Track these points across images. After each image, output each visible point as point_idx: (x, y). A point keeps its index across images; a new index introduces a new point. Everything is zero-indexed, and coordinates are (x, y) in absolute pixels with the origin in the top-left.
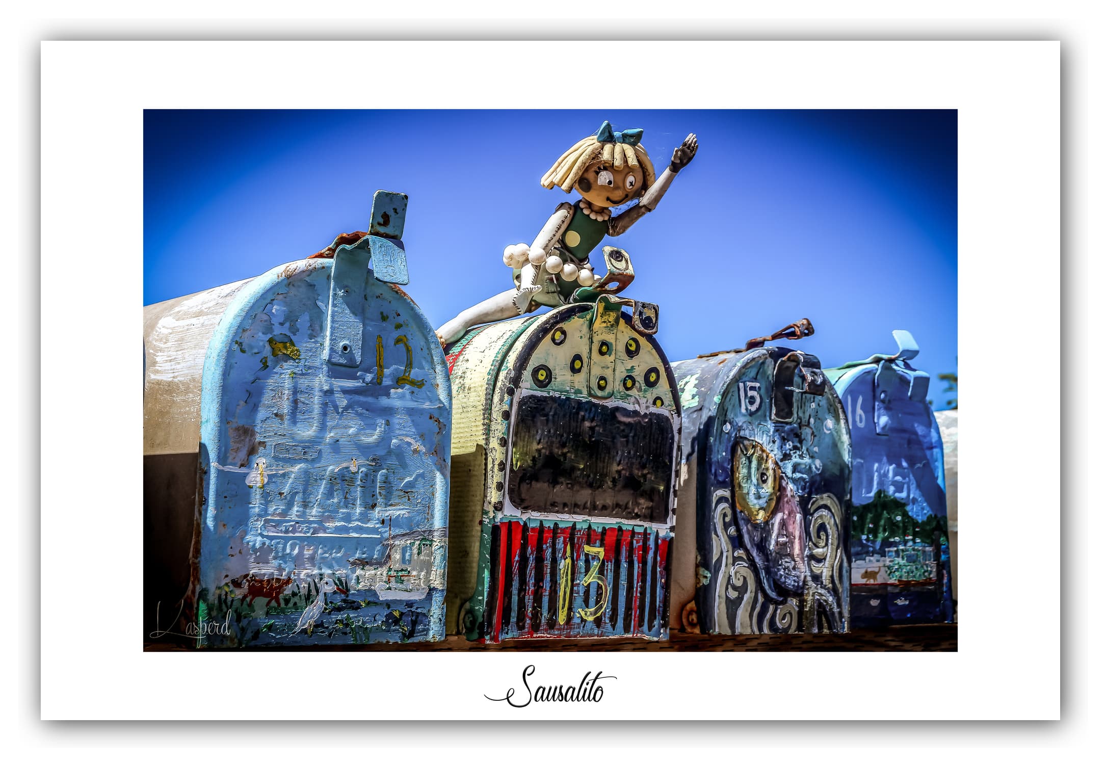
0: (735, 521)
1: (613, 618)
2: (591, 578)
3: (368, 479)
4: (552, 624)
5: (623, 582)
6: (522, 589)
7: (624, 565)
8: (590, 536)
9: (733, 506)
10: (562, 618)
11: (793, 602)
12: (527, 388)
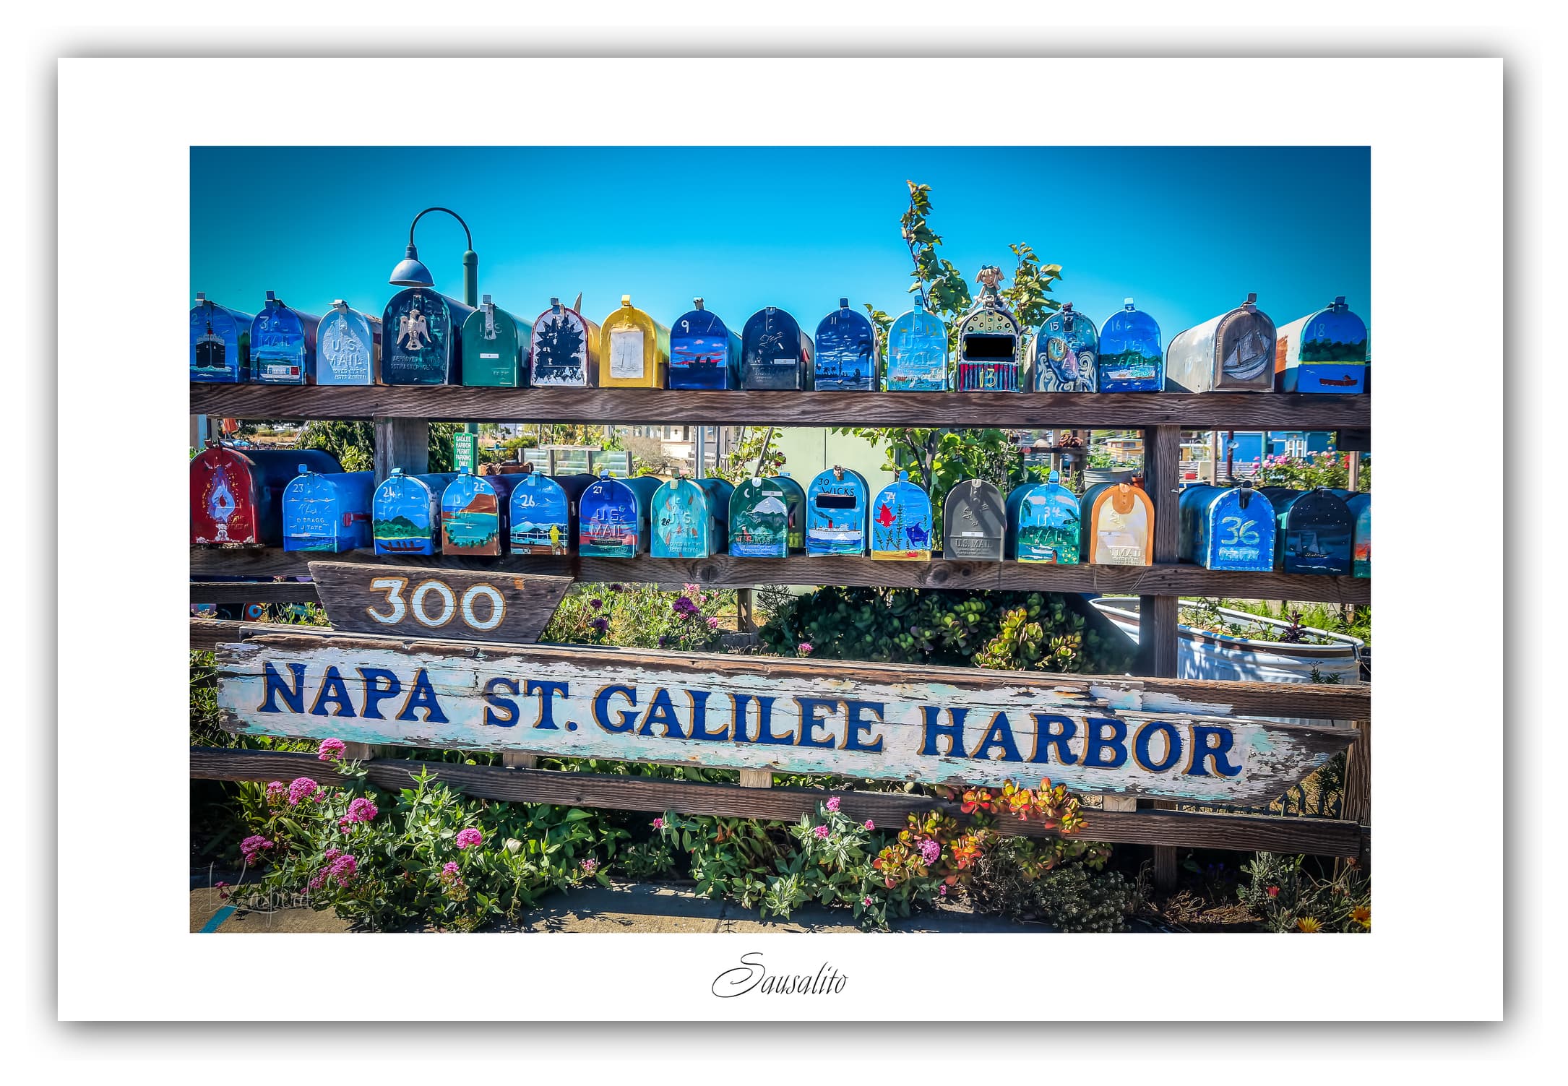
0: (1048, 361)
1: (999, 386)
2: (991, 376)
3: (925, 356)
4: (978, 387)
5: (1001, 378)
6: (969, 378)
7: (1001, 373)
8: (989, 366)
9: (1047, 357)
10: (981, 386)
11: (1071, 383)
12: (966, 332)
